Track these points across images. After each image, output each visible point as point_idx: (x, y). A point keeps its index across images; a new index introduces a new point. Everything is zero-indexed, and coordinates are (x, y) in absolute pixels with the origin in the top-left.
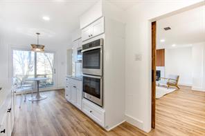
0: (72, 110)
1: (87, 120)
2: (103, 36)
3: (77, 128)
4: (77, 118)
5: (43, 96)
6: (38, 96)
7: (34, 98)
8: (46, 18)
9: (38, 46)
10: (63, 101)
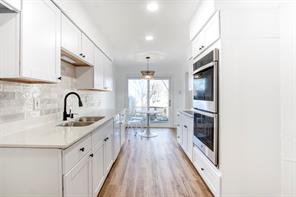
0: (181, 159)
1: (198, 181)
2: (218, 46)
3: (178, 186)
4: (184, 173)
5: (153, 132)
6: (148, 133)
7: (144, 134)
8: (149, 38)
9: (148, 73)
10: (174, 144)
